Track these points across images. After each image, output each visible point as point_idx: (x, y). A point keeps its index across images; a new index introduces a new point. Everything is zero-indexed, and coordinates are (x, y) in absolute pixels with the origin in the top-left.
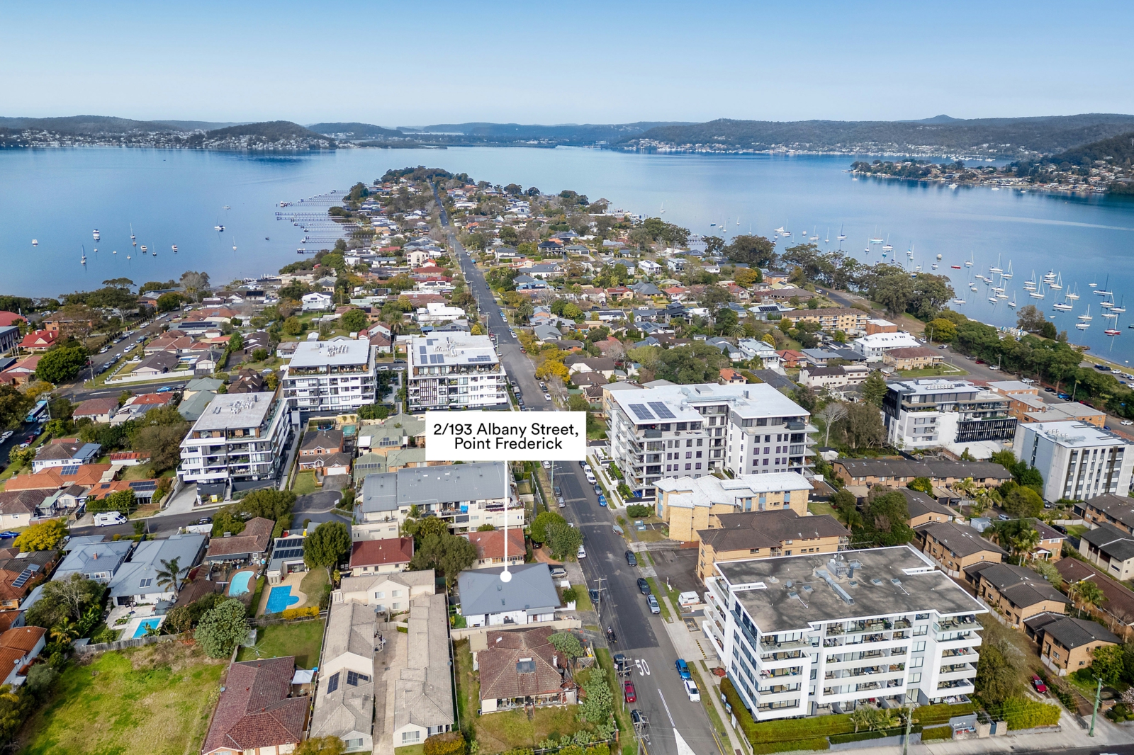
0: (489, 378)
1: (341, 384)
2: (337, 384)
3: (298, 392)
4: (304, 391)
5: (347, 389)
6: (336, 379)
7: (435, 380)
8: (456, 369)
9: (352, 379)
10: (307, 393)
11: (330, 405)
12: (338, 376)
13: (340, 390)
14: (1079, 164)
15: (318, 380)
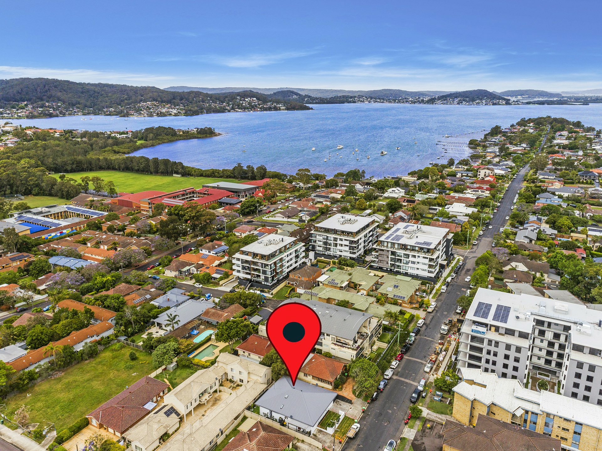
0: (424, 258)
1: (339, 242)
2: (337, 241)
3: (317, 241)
4: (320, 241)
5: (342, 245)
6: (337, 238)
7: (388, 251)
8: (404, 247)
9: (345, 240)
10: (321, 243)
11: (332, 253)
12: (338, 237)
13: (338, 245)
15: (327, 237)
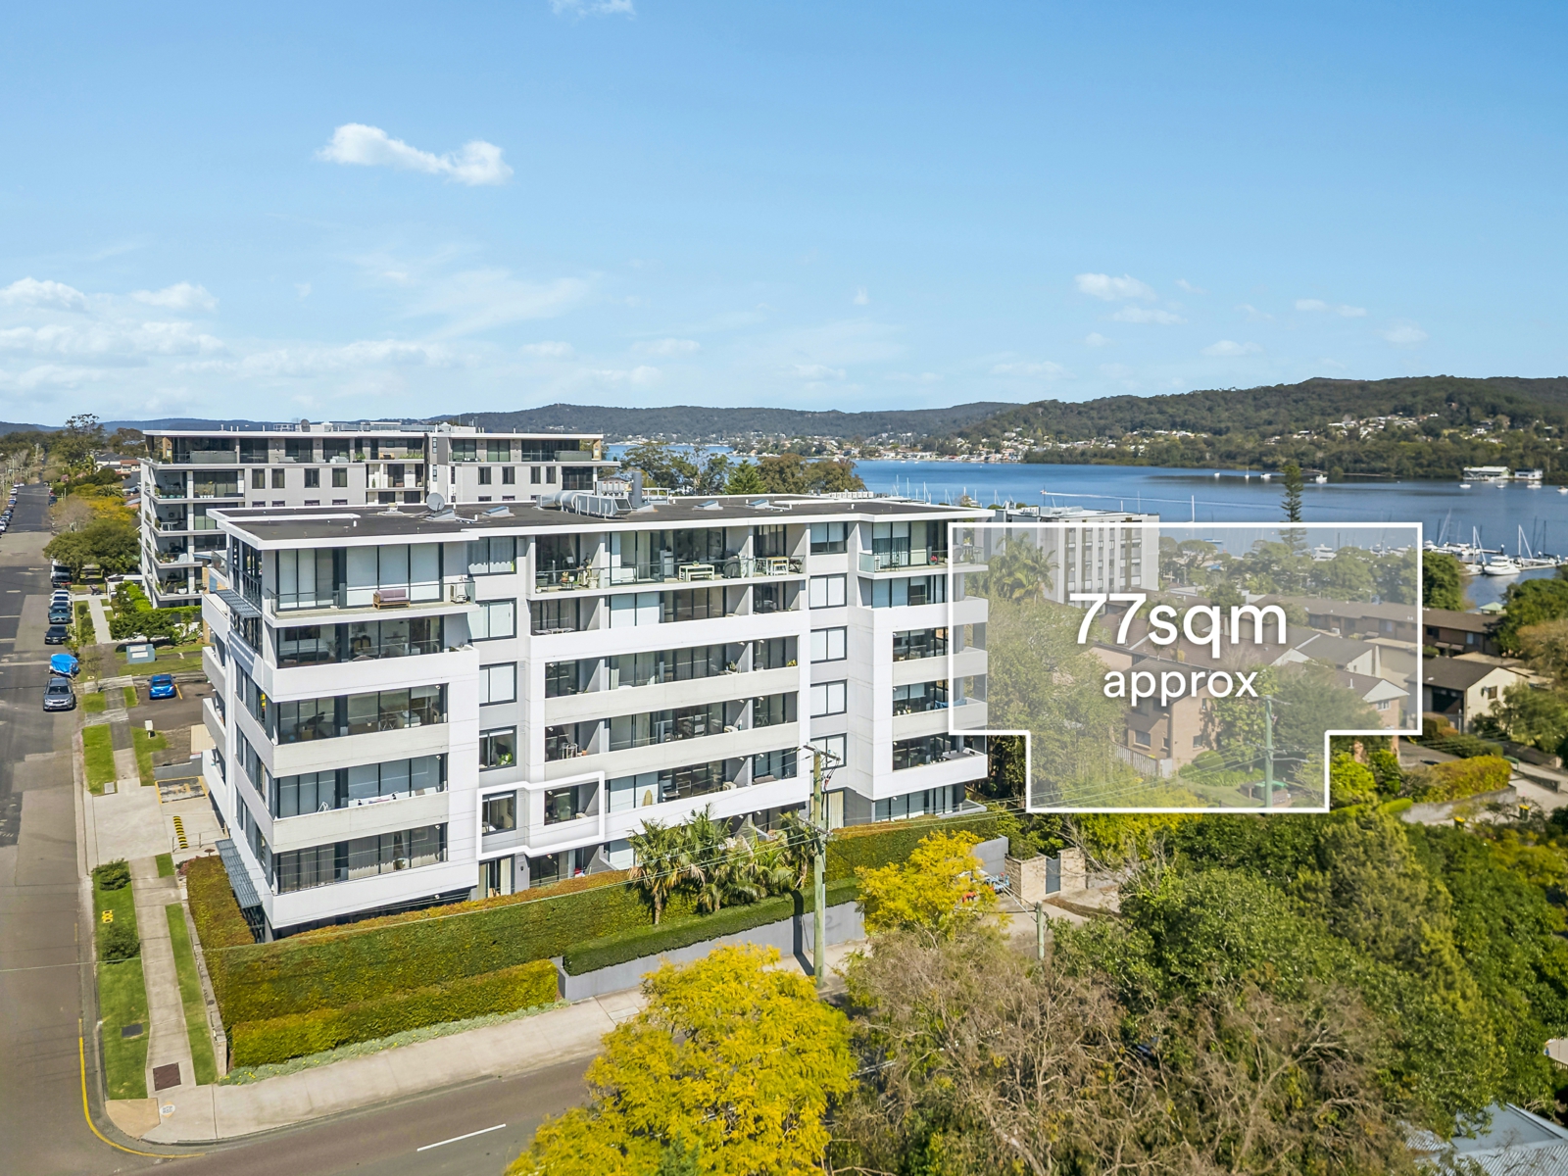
14: (988, 437)
